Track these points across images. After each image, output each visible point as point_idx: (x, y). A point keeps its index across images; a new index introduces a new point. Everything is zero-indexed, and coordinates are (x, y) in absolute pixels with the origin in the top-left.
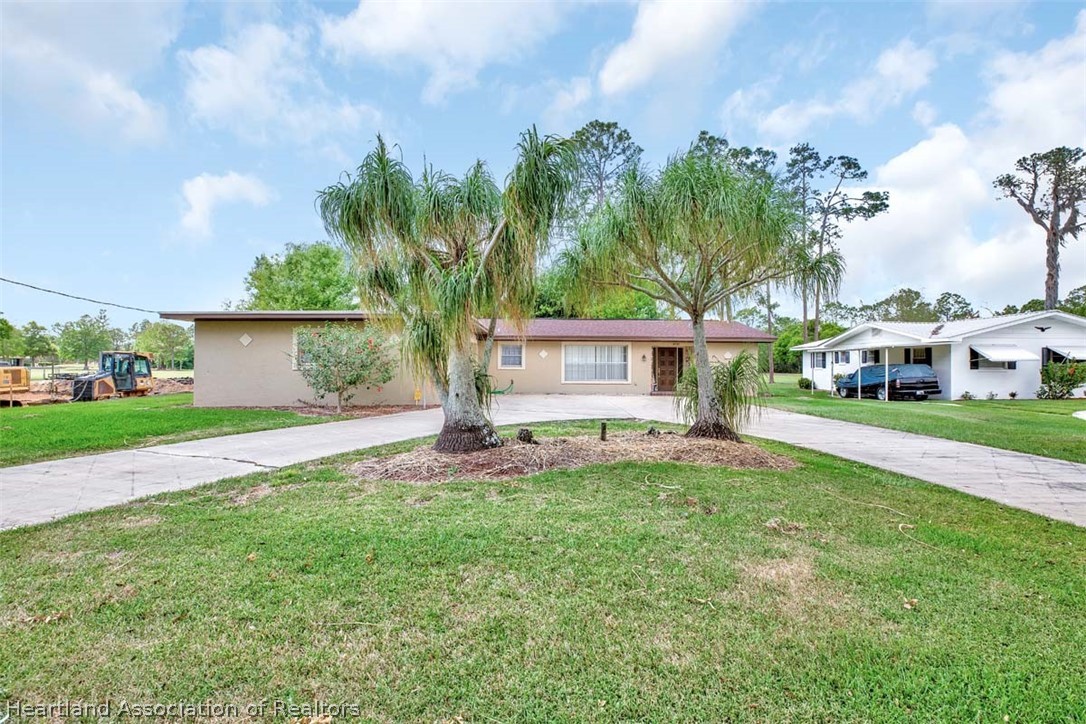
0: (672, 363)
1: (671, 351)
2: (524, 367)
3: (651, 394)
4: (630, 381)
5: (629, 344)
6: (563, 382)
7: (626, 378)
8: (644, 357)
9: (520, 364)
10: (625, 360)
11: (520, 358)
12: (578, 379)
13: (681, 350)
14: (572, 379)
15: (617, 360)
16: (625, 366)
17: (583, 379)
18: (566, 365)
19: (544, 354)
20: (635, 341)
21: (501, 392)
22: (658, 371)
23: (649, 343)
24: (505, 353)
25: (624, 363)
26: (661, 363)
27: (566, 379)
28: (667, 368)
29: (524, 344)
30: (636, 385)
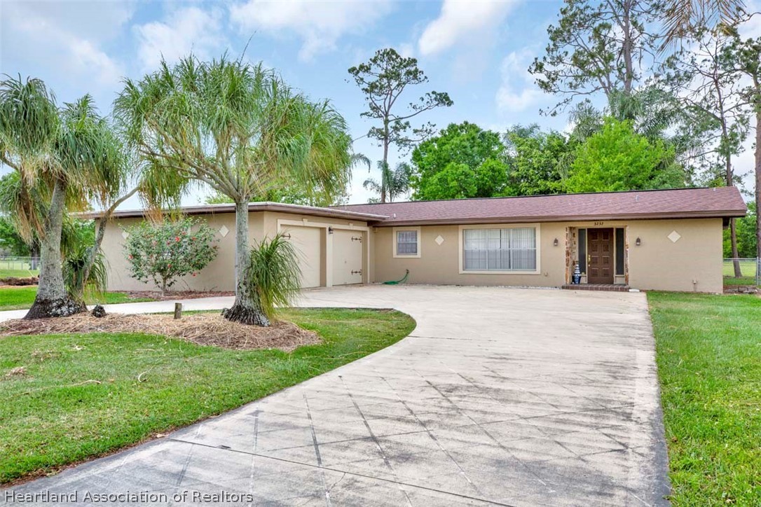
0: (606, 248)
1: (607, 232)
2: (419, 255)
4: (539, 271)
5: (537, 226)
6: (461, 271)
7: (535, 267)
8: (556, 241)
9: (416, 252)
10: (535, 247)
11: (416, 244)
12: (479, 268)
13: (619, 231)
14: (474, 268)
15: (525, 245)
16: (535, 253)
17: (485, 269)
18: (465, 252)
19: (439, 240)
20: (543, 222)
21: (394, 283)
22: (588, 258)
23: (565, 223)
24: (401, 239)
25: (533, 249)
26: (593, 248)
27: (465, 268)
28: (600, 254)
29: (419, 229)
30: (546, 276)
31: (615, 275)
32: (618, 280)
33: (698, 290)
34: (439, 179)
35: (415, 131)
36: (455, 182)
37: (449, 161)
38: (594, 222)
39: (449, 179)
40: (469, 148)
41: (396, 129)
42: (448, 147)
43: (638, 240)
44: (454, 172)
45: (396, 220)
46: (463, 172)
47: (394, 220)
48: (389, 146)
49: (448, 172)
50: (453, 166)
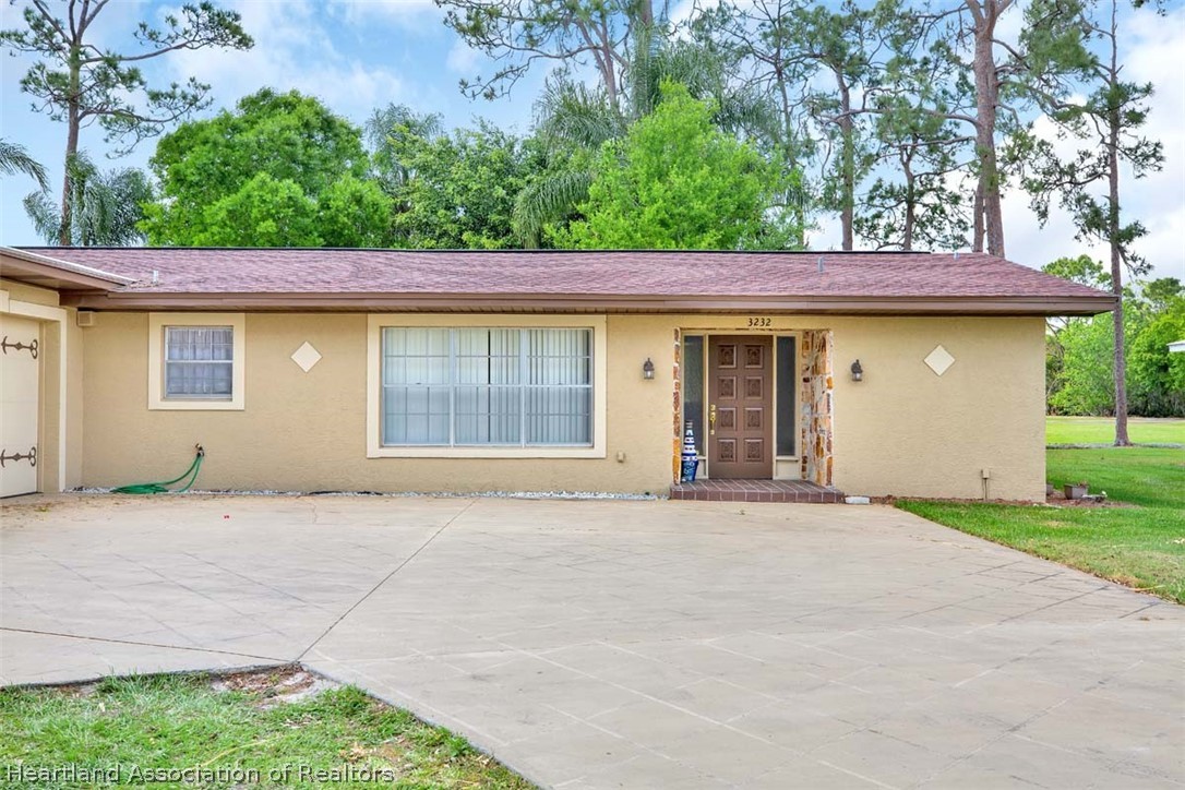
0: (755, 388)
1: (756, 347)
2: (238, 399)
3: (674, 495)
4: (600, 449)
5: (598, 322)
6: (374, 449)
7: (588, 437)
8: (648, 366)
9: (229, 391)
10: (588, 378)
11: (229, 368)
12: (428, 442)
13: (787, 343)
14: (406, 441)
15: (558, 374)
16: (588, 397)
17: (444, 441)
18: (385, 396)
19: (306, 356)
20: (617, 312)
21: (153, 489)
22: (709, 412)
23: (676, 317)
24: (176, 352)
25: (582, 386)
26: (723, 388)
27: (385, 440)
28: (742, 404)
29: (238, 322)
30: (621, 462)
31: (775, 457)
32: (785, 470)
33: (993, 496)
34: (229, 212)
35: (155, 97)
36: (270, 222)
37: (249, 175)
38: (748, 317)
39: (255, 213)
40: (300, 146)
41: (103, 80)
42: (249, 136)
43: (856, 368)
44: (268, 197)
45: (162, 290)
46: (290, 198)
47: (155, 289)
48: (81, 123)
49: (249, 197)
50: (264, 182)
